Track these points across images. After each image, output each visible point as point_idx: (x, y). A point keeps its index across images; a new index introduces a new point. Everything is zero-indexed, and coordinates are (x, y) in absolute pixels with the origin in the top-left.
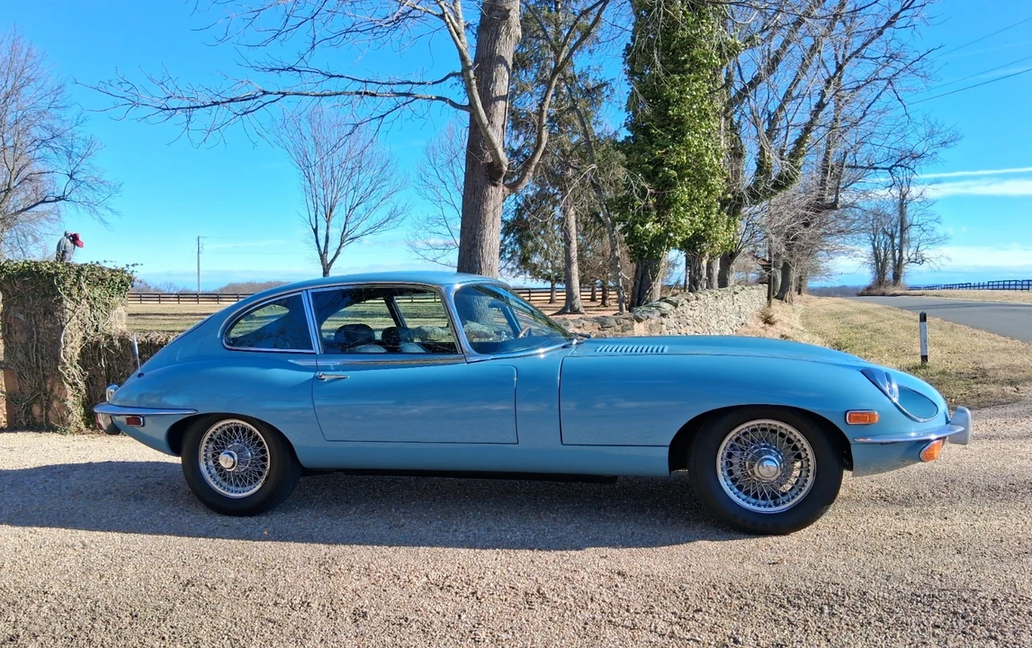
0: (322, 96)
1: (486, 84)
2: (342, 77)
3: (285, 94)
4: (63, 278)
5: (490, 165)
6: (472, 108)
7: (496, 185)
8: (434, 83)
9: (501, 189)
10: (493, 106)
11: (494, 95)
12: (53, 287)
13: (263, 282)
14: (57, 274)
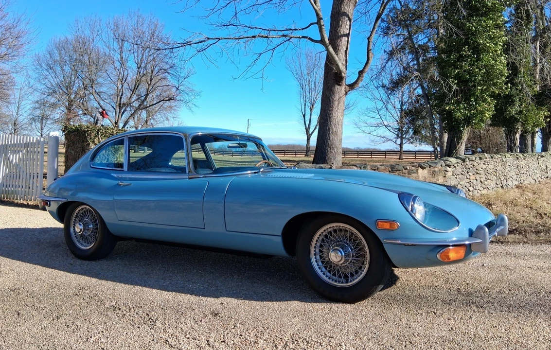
0: (239, 39)
1: (335, 28)
2: (257, 28)
3: (219, 39)
4: (90, 133)
5: (336, 73)
6: (323, 41)
7: (340, 85)
8: (303, 29)
9: (344, 87)
10: (339, 40)
11: (340, 34)
12: (86, 137)
13: (286, 144)
14: (88, 131)
